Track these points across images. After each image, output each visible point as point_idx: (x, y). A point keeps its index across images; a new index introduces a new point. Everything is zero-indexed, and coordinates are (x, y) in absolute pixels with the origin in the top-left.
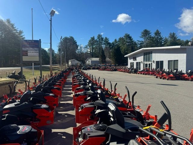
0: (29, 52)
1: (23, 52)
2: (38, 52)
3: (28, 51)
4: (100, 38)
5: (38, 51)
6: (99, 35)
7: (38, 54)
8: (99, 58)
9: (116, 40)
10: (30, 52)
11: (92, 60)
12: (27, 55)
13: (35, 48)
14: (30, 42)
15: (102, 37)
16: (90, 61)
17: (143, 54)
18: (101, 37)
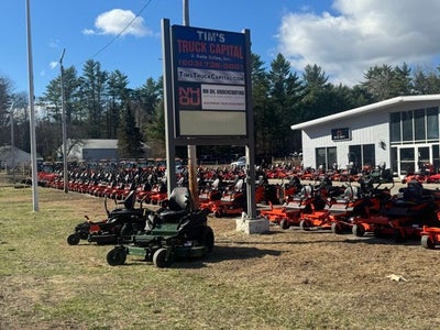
0: (206, 91)
1: (181, 89)
2: (241, 93)
3: (203, 87)
4: (95, 73)
5: (243, 89)
6: (91, 64)
7: (242, 99)
8: (116, 141)
9: (150, 81)
10: (212, 91)
11: (88, 147)
12: (199, 108)
13: (233, 74)
14: (211, 38)
15: (102, 70)
16: (81, 149)
17: (388, 118)
18: (98, 68)
